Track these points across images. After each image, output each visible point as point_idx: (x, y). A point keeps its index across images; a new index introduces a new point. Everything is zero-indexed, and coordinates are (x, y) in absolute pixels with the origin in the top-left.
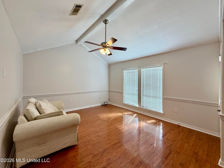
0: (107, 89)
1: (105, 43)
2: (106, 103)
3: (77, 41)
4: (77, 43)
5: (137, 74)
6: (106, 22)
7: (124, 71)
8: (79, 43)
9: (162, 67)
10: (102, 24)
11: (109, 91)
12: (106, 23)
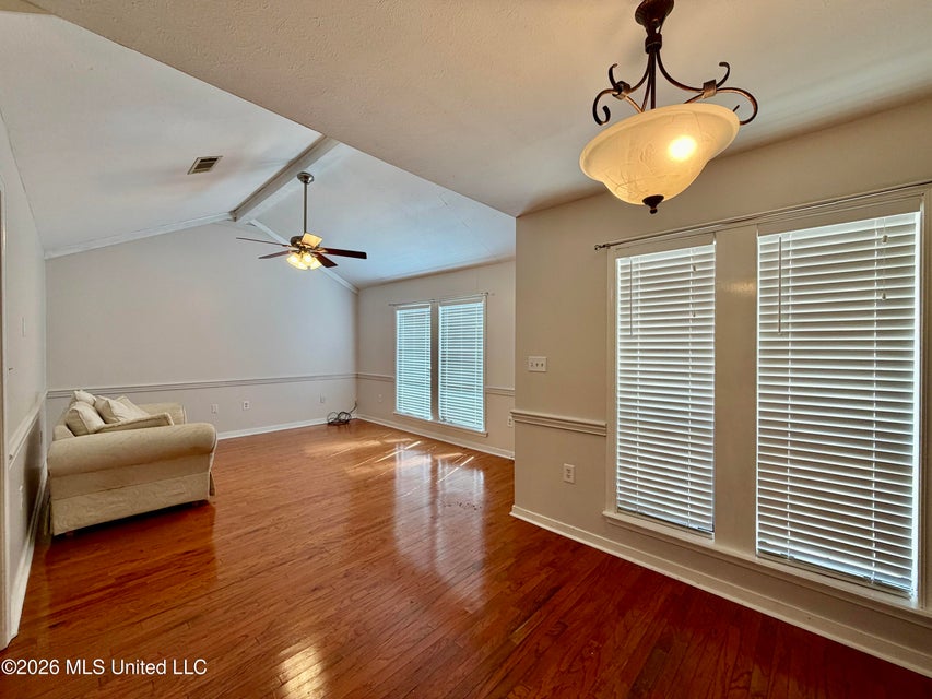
0: (350, 370)
1: (300, 238)
2: (343, 417)
3: (235, 214)
4: (235, 219)
5: (428, 319)
6: (305, 178)
7: (398, 312)
8: (243, 220)
9: (481, 304)
10: (297, 184)
11: (357, 377)
12: (306, 183)
